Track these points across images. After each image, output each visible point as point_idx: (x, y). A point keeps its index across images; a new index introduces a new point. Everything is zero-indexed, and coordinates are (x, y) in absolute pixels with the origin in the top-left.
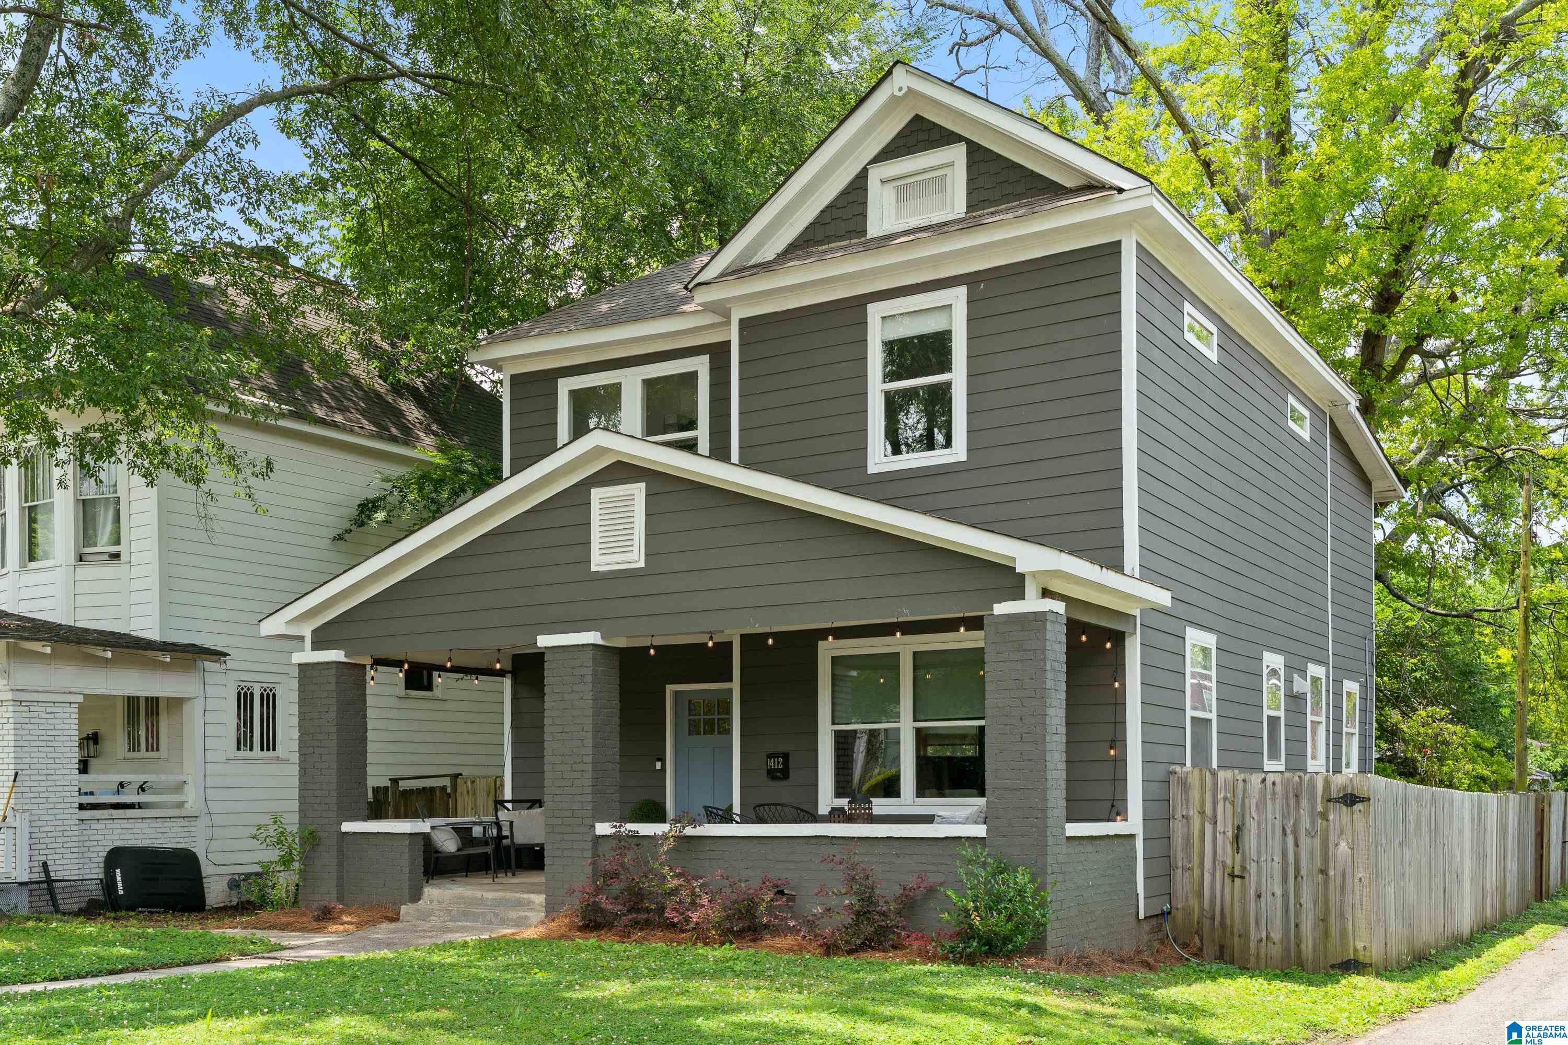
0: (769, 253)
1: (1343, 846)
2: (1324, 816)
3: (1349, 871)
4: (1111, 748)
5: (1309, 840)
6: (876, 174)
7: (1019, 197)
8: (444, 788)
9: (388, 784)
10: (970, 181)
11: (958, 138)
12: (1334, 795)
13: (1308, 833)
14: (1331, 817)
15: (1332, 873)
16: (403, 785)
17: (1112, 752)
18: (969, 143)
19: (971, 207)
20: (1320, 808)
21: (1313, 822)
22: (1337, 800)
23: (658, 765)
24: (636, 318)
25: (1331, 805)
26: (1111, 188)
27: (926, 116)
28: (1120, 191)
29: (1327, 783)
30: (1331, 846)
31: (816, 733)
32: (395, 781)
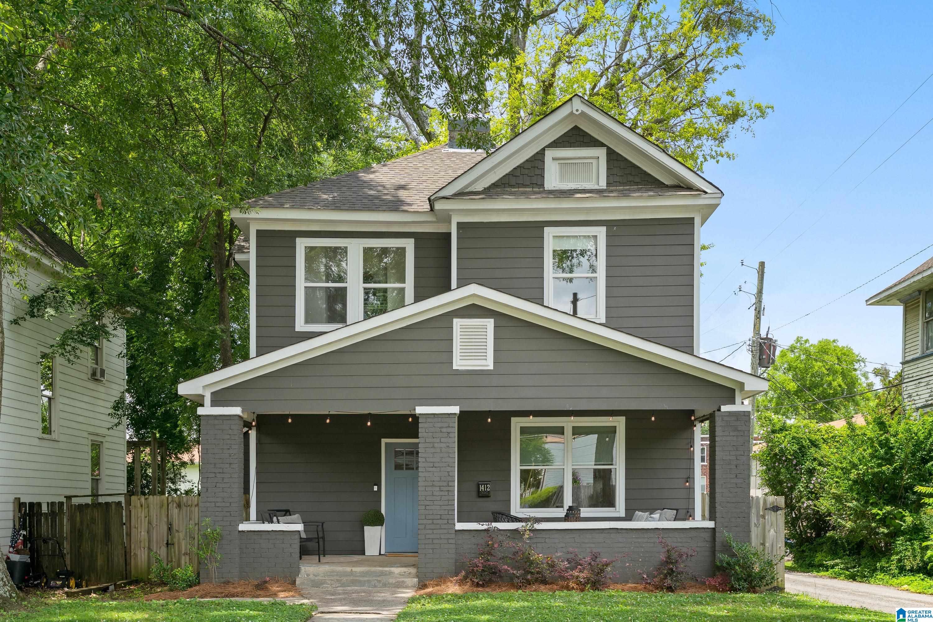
0: (479, 187)
1: (772, 531)
2: (763, 517)
3: (775, 544)
4: (687, 482)
5: (756, 528)
6: (549, 154)
7: (637, 184)
8: (119, 503)
9: (64, 500)
10: (608, 169)
11: (602, 145)
12: (768, 506)
13: (755, 525)
14: (767, 518)
15: (767, 545)
16: (75, 501)
17: (687, 484)
18: (609, 149)
19: (608, 184)
20: (761, 513)
21: (758, 520)
22: (769, 509)
23: (376, 488)
24: (353, 208)
25: (767, 511)
26: (698, 190)
27: (582, 127)
28: (706, 193)
29: (765, 501)
30: (767, 531)
31: (509, 470)
32: (69, 498)
